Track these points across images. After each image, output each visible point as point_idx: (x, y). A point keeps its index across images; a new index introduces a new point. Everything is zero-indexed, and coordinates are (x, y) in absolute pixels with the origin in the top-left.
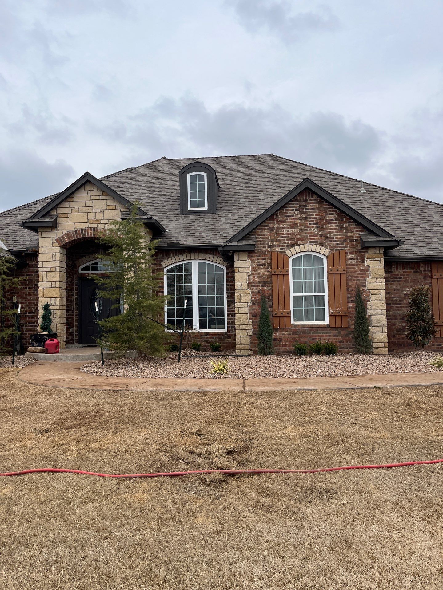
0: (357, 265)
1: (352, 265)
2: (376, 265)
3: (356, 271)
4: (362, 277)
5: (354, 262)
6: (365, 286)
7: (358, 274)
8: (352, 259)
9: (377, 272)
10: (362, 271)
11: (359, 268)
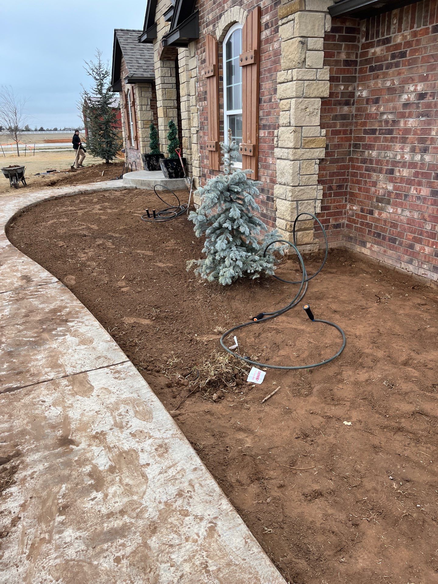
0: (271, 41)
2: (288, 35)
3: (270, 56)
4: (275, 70)
6: (277, 91)
7: (272, 63)
11: (273, 46)
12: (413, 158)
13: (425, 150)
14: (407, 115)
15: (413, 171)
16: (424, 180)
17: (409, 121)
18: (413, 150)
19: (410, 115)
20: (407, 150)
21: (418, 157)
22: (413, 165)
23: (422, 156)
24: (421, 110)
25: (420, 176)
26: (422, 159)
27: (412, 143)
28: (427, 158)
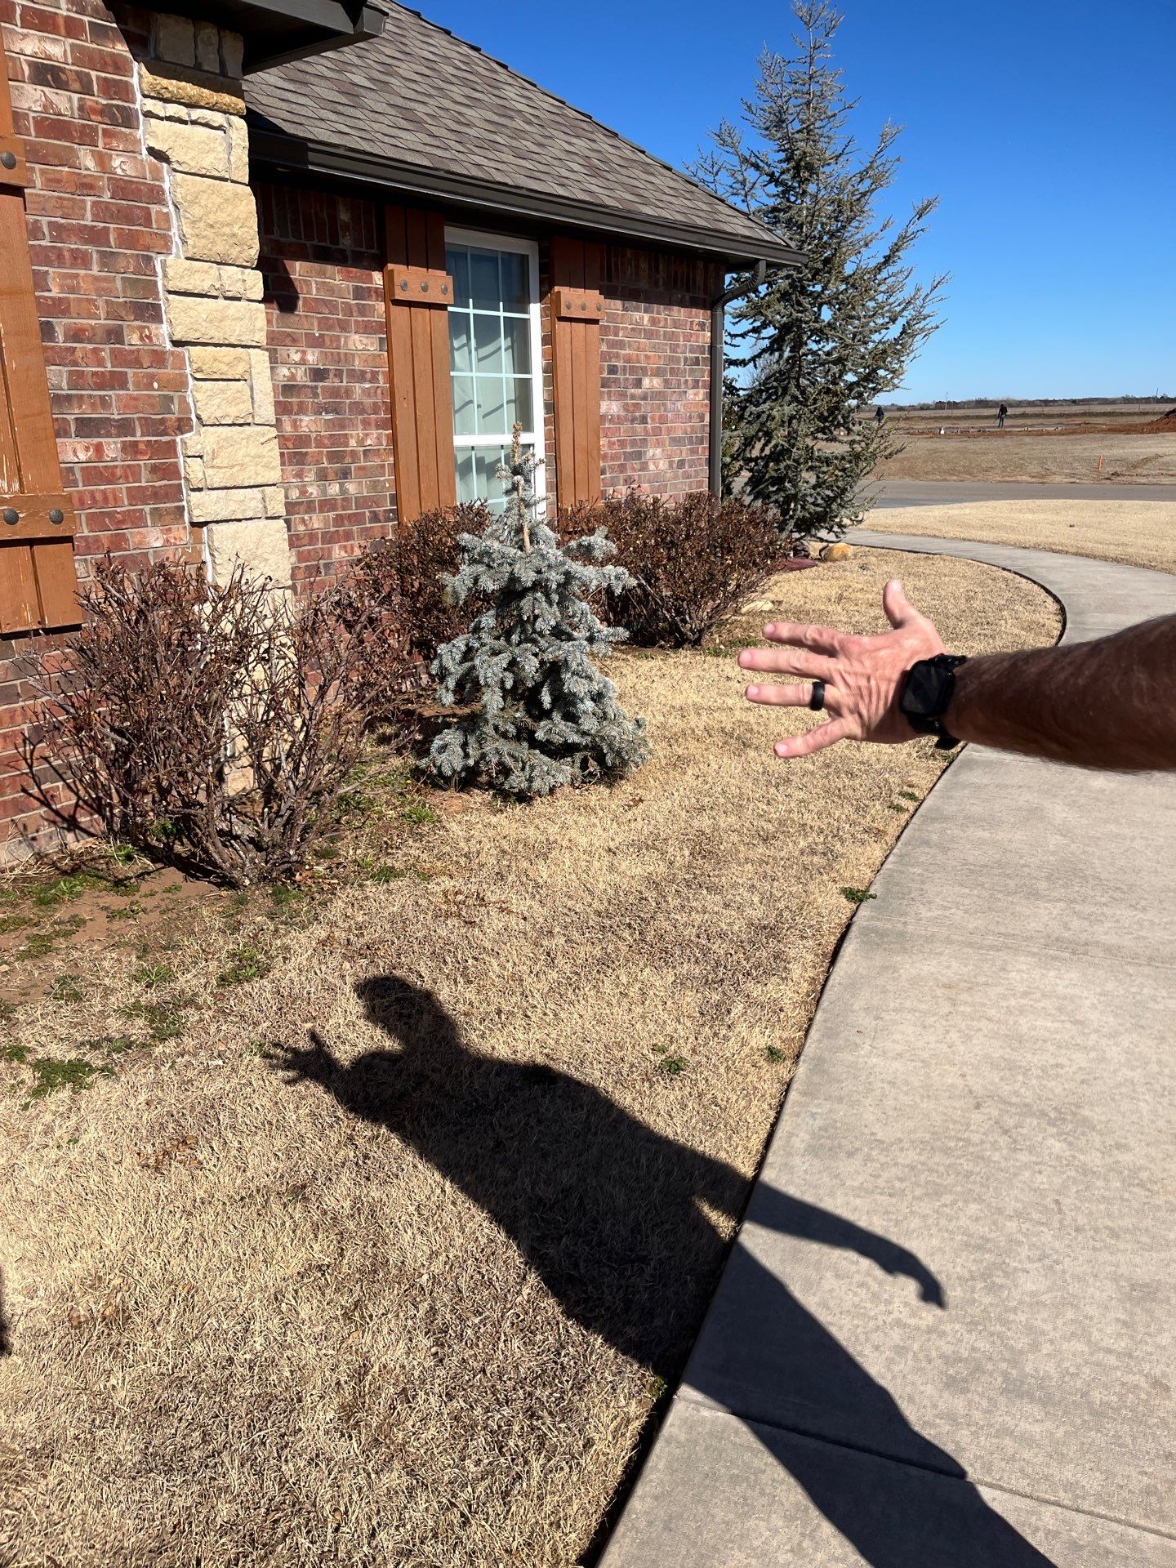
0: (87, 137)
1: (53, 126)
2: (207, 163)
3: (87, 186)
4: (129, 240)
5: (65, 102)
6: (153, 313)
7: (101, 211)
8: (46, 74)
9: (222, 217)
10: (123, 188)
11: (102, 161)
12: (324, 492)
13: (345, 474)
14: (295, 408)
15: (331, 514)
16: (355, 528)
17: (301, 420)
18: (322, 476)
19: (302, 409)
20: (310, 477)
21: (334, 489)
22: (327, 505)
23: (342, 486)
24: (321, 400)
25: (346, 522)
26: (343, 491)
27: (318, 462)
28: (351, 488)
